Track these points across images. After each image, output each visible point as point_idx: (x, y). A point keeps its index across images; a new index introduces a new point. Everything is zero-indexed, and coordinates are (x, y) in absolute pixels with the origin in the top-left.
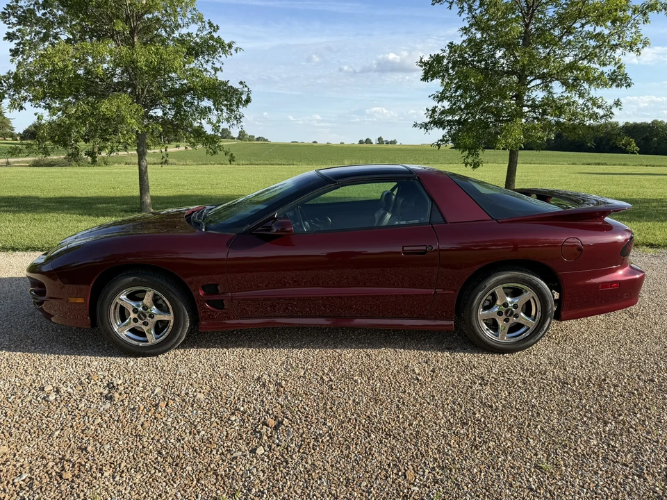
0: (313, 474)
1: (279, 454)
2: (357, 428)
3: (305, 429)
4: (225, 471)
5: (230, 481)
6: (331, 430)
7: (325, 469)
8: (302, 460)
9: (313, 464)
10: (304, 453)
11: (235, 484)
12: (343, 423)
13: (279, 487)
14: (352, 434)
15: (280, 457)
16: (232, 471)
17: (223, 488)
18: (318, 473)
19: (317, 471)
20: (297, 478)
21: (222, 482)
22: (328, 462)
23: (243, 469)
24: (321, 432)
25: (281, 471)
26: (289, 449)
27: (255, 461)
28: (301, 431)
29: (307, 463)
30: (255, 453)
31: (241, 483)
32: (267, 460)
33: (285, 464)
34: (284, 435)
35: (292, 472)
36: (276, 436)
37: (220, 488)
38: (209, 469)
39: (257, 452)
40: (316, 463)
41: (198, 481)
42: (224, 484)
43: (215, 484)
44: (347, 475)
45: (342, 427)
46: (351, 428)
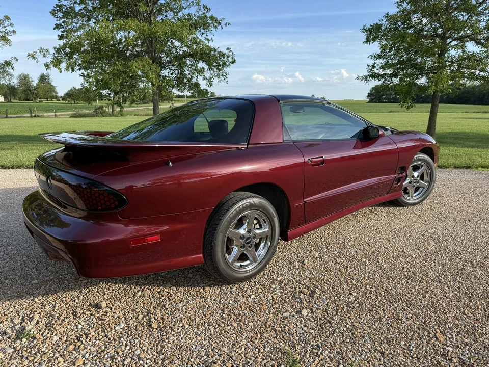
0: (356, 333)
1: (320, 316)
2: (380, 298)
3: (336, 298)
4: (281, 327)
5: (288, 335)
6: (358, 298)
7: (364, 330)
8: (342, 321)
9: (352, 325)
10: (341, 316)
11: (292, 338)
12: (366, 293)
13: (330, 343)
14: (377, 303)
15: (323, 319)
16: (287, 328)
17: (284, 341)
18: (360, 332)
19: (359, 331)
20: (343, 336)
21: (281, 336)
22: (364, 324)
23: (295, 326)
24: (350, 300)
25: (328, 330)
26: (329, 312)
27: (303, 320)
28: (333, 299)
29: (348, 324)
30: (301, 314)
31: (297, 338)
32: (313, 320)
33: (329, 324)
34: (319, 301)
35: (337, 331)
36: (314, 302)
37: (281, 341)
38: (268, 326)
39: (302, 313)
40: (355, 324)
41: (261, 334)
42: (283, 337)
43: (276, 337)
44: (385, 335)
45: (366, 297)
46: (374, 297)
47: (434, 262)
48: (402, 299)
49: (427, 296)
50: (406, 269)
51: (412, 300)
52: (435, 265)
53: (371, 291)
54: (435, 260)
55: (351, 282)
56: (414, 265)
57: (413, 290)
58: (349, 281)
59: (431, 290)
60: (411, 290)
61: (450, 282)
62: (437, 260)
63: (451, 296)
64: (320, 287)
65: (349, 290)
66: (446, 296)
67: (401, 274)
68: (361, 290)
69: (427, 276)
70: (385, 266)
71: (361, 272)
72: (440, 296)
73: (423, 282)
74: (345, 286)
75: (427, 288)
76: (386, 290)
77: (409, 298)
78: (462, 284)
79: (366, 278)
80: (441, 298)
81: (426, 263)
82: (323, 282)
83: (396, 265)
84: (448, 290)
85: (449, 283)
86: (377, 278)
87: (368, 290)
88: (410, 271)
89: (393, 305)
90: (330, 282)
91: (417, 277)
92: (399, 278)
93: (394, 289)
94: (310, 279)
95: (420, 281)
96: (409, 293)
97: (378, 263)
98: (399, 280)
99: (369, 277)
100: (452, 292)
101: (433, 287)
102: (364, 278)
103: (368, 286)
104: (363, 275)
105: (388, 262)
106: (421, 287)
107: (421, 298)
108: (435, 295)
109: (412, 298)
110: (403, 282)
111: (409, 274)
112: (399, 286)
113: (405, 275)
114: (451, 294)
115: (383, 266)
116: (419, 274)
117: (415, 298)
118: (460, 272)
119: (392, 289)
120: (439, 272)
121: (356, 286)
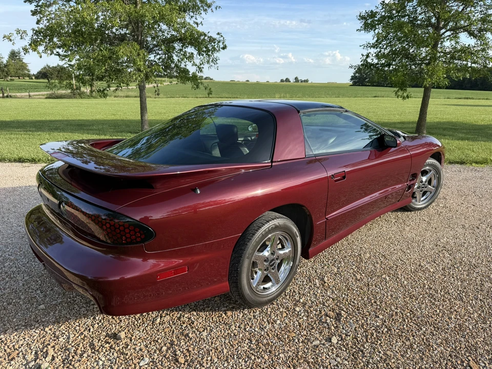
0: (390, 363)
1: (351, 343)
2: (406, 320)
3: (363, 321)
6: (385, 321)
7: (398, 359)
8: (374, 349)
9: (385, 354)
10: (372, 343)
12: (392, 316)
14: (405, 327)
15: (354, 347)
16: (319, 359)
18: (394, 362)
19: (392, 361)
23: (328, 357)
24: (378, 324)
25: (362, 360)
26: (358, 339)
27: (334, 349)
28: (360, 323)
29: (380, 352)
30: (331, 342)
32: (345, 349)
33: (361, 353)
34: (347, 326)
35: (371, 361)
36: (341, 327)
38: (299, 357)
40: (387, 353)
44: (419, 365)
45: (393, 319)
46: (401, 320)
47: (453, 277)
48: (429, 322)
49: (452, 317)
50: (427, 286)
51: (439, 322)
52: (454, 281)
53: (396, 313)
54: (453, 274)
55: (375, 302)
56: (434, 281)
57: (438, 311)
58: (373, 301)
59: (455, 311)
60: (436, 311)
61: (472, 300)
62: (455, 275)
63: (475, 316)
64: (345, 310)
65: (374, 311)
66: (470, 317)
67: (422, 291)
68: (386, 311)
69: (449, 294)
70: (405, 282)
71: (382, 289)
72: (466, 318)
73: (446, 301)
74: (370, 307)
75: (451, 308)
76: (411, 311)
77: (436, 320)
78: (484, 303)
79: (389, 297)
80: (466, 320)
81: (445, 279)
82: (347, 303)
83: (417, 282)
84: (472, 310)
85: (471, 302)
86: (400, 297)
87: (393, 311)
88: (431, 288)
89: (421, 329)
90: (354, 302)
91: (440, 296)
92: (421, 296)
93: (419, 310)
94: (333, 299)
95: (443, 300)
96: (434, 314)
97: (398, 279)
98: (422, 300)
99: (391, 296)
100: (476, 312)
101: (457, 307)
102: (387, 297)
103: (393, 307)
104: (386, 294)
105: (407, 278)
106: (445, 307)
107: (448, 320)
108: (460, 316)
109: (438, 320)
110: (427, 301)
111: (431, 292)
112: (423, 306)
113: (427, 293)
114: (476, 315)
115: (404, 283)
116: (441, 291)
117: (441, 320)
118: (479, 288)
119: (417, 310)
120: (460, 289)
121: (381, 307)
